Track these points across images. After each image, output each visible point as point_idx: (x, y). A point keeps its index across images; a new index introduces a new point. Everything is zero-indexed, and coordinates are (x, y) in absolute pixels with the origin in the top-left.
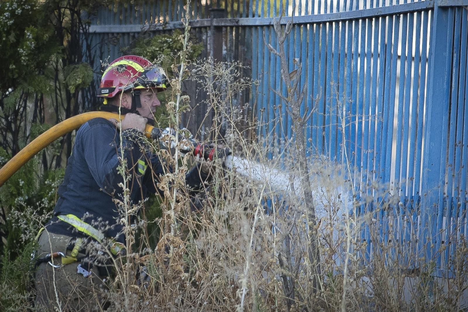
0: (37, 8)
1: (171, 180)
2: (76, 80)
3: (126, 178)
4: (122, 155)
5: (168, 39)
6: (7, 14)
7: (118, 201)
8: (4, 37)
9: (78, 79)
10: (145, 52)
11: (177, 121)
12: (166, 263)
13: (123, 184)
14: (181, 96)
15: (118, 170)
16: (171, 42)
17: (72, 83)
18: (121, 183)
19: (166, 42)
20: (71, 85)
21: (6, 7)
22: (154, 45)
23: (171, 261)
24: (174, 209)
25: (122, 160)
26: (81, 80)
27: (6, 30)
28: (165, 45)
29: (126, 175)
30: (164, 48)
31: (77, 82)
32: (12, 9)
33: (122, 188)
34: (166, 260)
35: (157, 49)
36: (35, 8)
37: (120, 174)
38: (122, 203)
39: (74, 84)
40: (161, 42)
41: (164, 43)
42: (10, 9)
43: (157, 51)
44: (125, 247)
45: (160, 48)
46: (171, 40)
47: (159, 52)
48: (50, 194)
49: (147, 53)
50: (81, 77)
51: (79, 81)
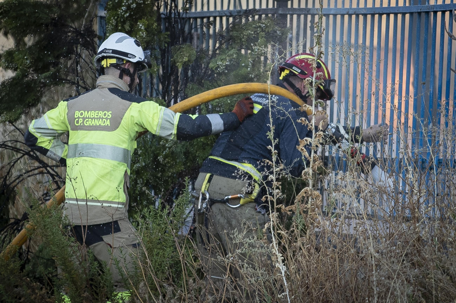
0: (148, 2)
1: (308, 143)
2: (183, 58)
3: (274, 141)
4: (271, 123)
5: (262, 25)
6: (124, 8)
7: (268, 161)
8: (119, 26)
9: (185, 58)
10: (242, 35)
11: (314, 94)
12: (306, 212)
13: (272, 147)
14: (316, 73)
15: (268, 135)
16: (264, 27)
17: (180, 61)
18: (270, 146)
19: (260, 27)
20: (178, 62)
21: (124, 2)
22: (249, 30)
23: (309, 211)
24: (312, 167)
25: (271, 127)
26: (187, 58)
27: (122, 20)
28: (259, 29)
29: (275, 139)
30: (258, 32)
31: (184, 59)
32: (128, 4)
33: (271, 150)
34: (305, 210)
35: (252, 33)
36: (146, 3)
37: (269, 138)
38: (271, 163)
39: (181, 62)
40: (255, 27)
41: (258, 28)
42: (127, 4)
43: (252, 34)
44: (273, 199)
45: (255, 32)
46: (264, 25)
47: (254, 35)
48: (164, 153)
49: (243, 36)
50: (187, 56)
51: (186, 59)
